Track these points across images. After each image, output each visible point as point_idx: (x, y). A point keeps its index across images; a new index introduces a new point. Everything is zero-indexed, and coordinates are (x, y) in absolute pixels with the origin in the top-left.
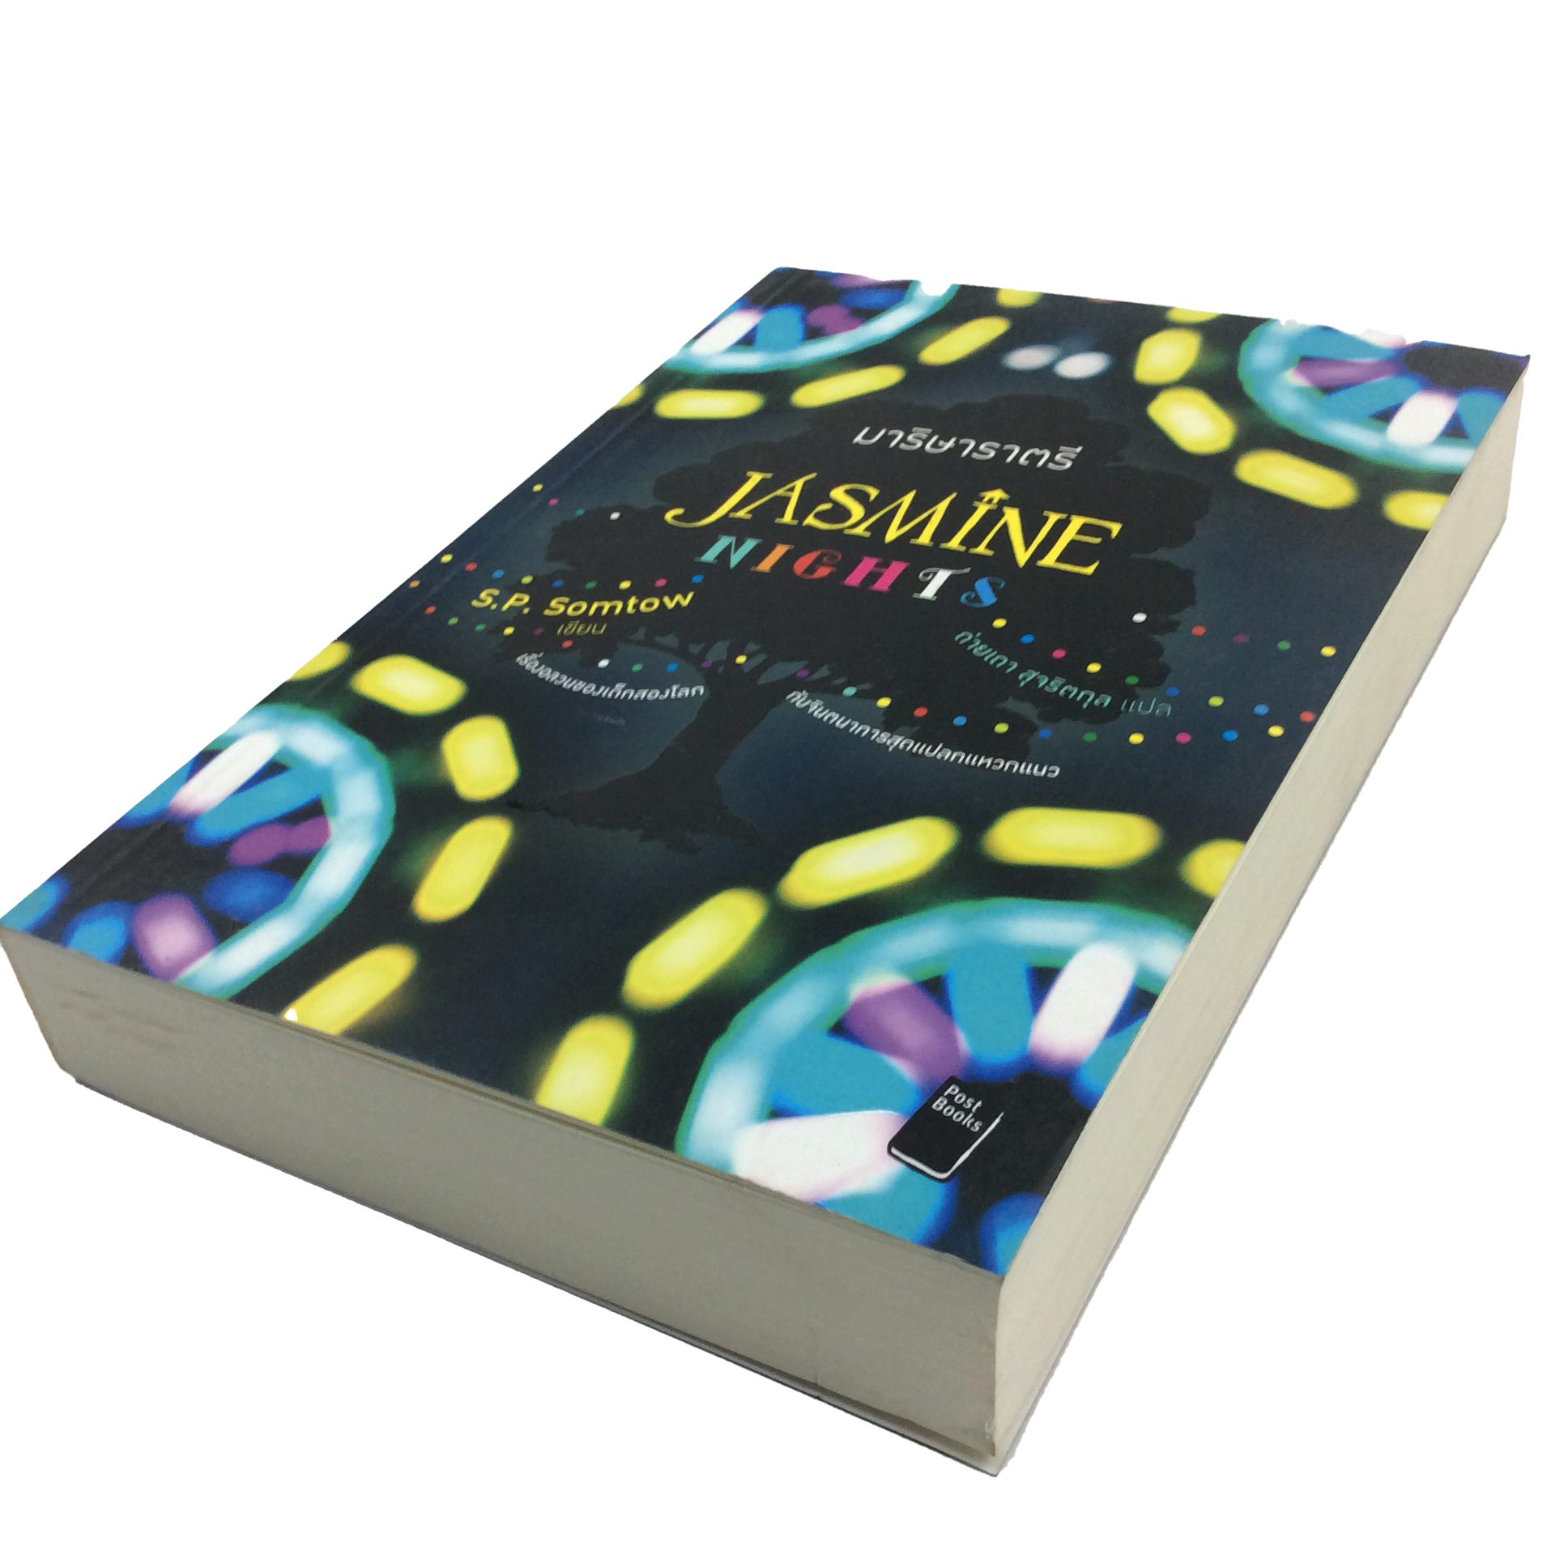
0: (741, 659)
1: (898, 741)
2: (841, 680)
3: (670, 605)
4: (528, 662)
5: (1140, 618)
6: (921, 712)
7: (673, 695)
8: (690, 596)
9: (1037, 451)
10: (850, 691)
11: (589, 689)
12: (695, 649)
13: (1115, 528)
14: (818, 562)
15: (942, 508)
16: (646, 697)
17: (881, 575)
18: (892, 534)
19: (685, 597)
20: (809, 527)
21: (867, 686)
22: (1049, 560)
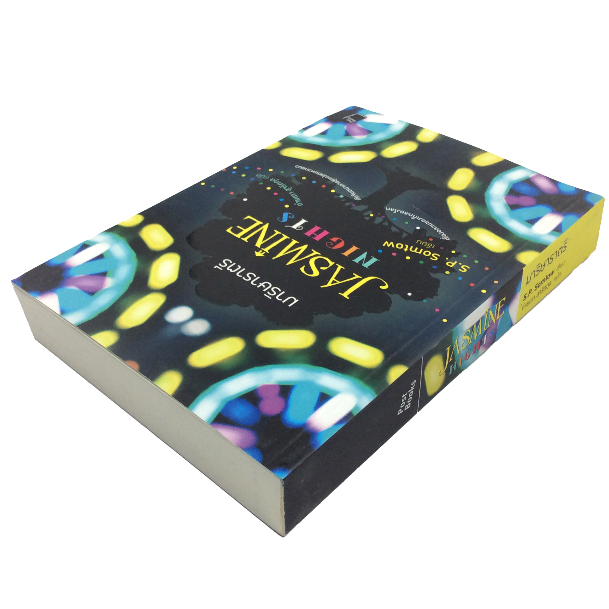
0: (372, 215)
1: (333, 180)
2: (342, 200)
3: (392, 243)
4: (445, 237)
5: (245, 200)
6: (324, 186)
7: (396, 210)
8: (384, 245)
9: (231, 271)
10: (341, 196)
11: (423, 220)
12: (386, 223)
13: (229, 230)
14: (335, 244)
15: (281, 254)
16: (405, 212)
17: (316, 233)
18: (304, 247)
19: (386, 245)
20: (332, 261)
21: (336, 197)
22: (259, 223)
